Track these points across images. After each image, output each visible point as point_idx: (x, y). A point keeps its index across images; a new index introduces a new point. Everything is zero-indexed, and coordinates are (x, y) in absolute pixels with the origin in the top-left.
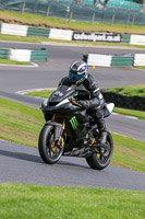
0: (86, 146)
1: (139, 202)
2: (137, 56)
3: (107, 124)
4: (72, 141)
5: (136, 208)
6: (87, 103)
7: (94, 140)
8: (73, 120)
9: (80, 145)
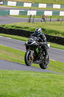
0: (41, 59)
1: (11, 75)
2: (11, 11)
3: (48, 50)
4: (36, 57)
5: (10, 77)
6: (42, 43)
7: (43, 58)
8: (37, 49)
9: (39, 59)
